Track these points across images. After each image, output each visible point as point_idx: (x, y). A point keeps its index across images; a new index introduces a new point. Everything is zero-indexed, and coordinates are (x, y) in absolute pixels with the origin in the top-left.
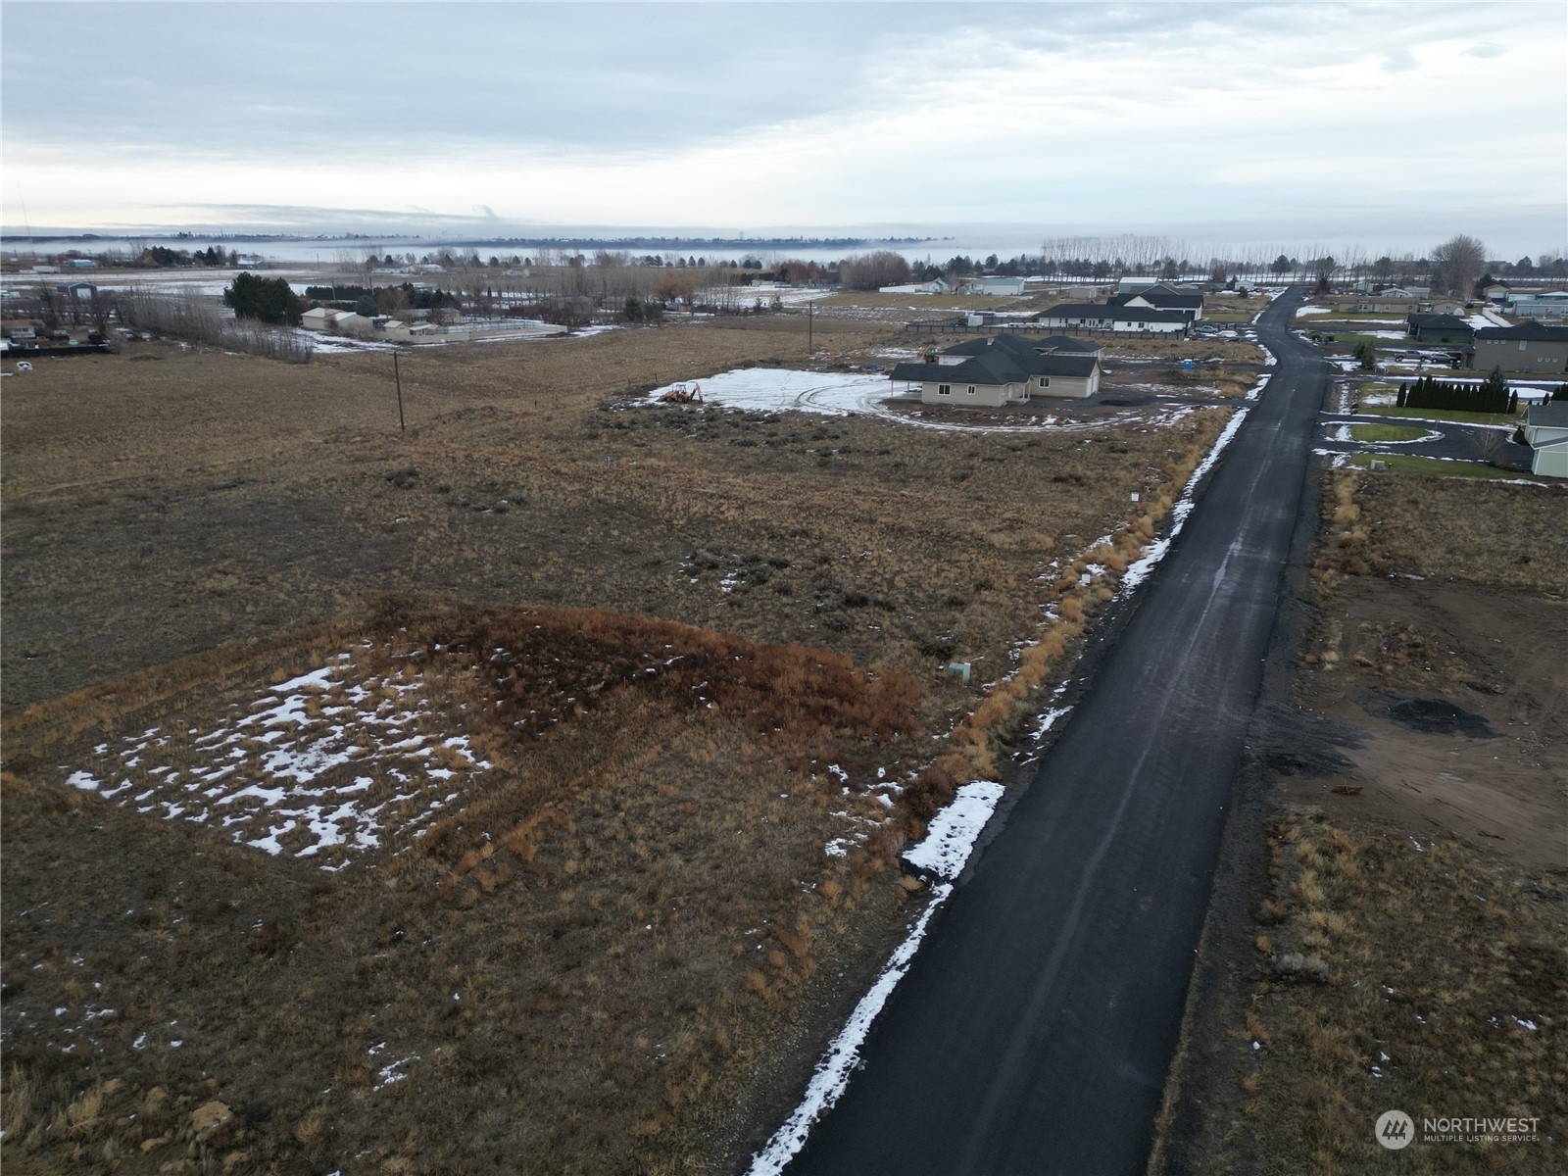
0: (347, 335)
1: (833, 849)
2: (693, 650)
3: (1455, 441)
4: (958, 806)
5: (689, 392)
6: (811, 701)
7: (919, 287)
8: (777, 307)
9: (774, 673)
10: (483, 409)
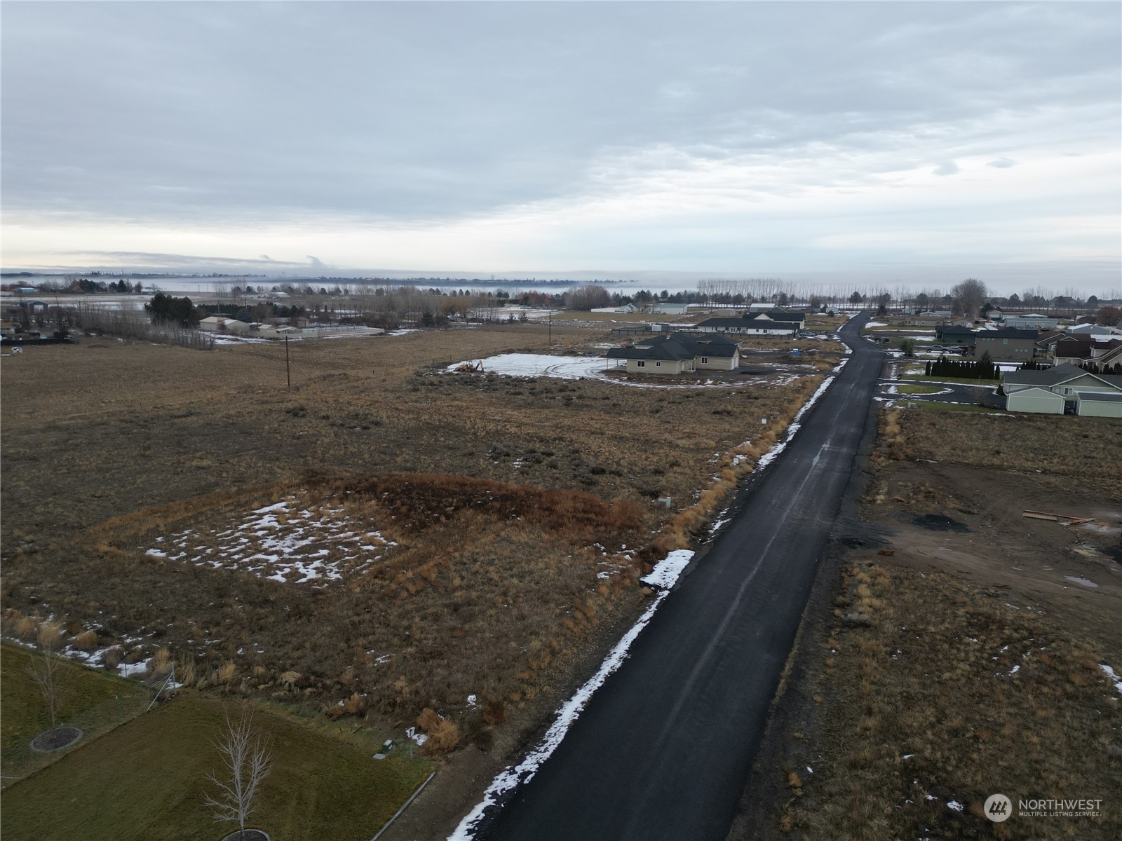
0: (232, 334)
1: (601, 575)
2: (505, 492)
3: (959, 394)
4: (669, 560)
5: (475, 366)
6: (578, 515)
7: (618, 309)
8: (524, 319)
9: (554, 503)
10: (340, 375)
